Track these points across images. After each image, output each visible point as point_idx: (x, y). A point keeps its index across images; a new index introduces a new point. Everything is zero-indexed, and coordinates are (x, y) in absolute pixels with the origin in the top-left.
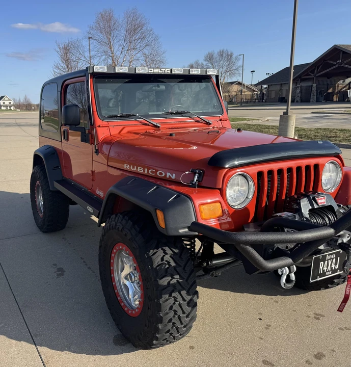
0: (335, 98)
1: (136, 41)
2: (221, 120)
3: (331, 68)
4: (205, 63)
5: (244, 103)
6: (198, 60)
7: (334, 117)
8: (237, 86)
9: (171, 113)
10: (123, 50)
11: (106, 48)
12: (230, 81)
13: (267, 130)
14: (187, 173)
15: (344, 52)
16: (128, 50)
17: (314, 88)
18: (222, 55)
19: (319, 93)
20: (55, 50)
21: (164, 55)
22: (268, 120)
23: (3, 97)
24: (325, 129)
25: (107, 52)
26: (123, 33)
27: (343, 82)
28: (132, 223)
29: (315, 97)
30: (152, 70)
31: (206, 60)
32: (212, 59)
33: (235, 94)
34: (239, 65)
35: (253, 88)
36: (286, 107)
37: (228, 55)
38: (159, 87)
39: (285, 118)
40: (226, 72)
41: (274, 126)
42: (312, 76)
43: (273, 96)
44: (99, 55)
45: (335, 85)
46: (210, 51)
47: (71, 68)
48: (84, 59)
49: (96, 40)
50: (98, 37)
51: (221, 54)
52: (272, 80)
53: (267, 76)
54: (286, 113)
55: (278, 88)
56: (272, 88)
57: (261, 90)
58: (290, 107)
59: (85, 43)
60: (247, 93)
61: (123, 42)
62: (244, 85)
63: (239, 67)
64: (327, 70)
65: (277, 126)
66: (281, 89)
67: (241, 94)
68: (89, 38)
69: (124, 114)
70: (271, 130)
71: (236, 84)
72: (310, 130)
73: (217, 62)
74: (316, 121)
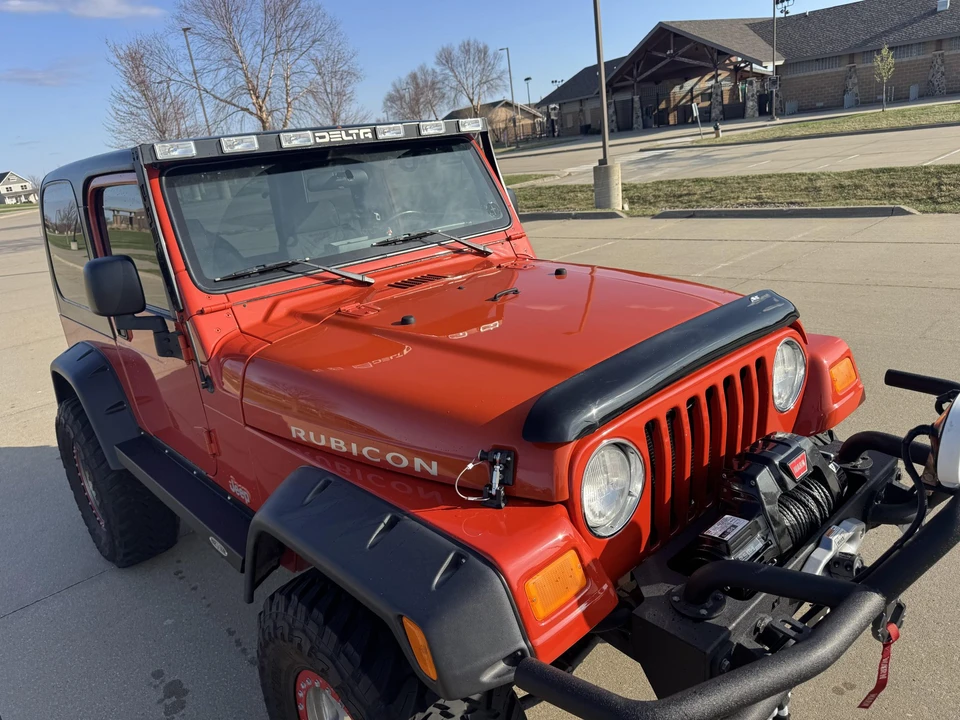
0: (672, 119)
1: (290, 33)
2: (509, 239)
3: (660, 65)
4: (438, 69)
5: (522, 141)
6: (425, 64)
7: (677, 156)
8: (504, 109)
9: (395, 242)
10: (266, 53)
11: (227, 52)
12: (490, 100)
13: (572, 194)
14: (470, 466)
15: (676, 35)
16: (276, 54)
17: (637, 105)
18: (468, 51)
19: (646, 113)
20: (108, 60)
21: (354, 60)
22: (570, 175)
23: (5, 174)
24: (669, 182)
25: (230, 59)
26: (258, 15)
27: (681, 88)
28: (335, 637)
29: (640, 119)
30: (324, 137)
31: (439, 62)
32: (452, 61)
33: (502, 125)
34: (502, 68)
35: (534, 111)
36: (601, 144)
37: (480, 51)
38: (352, 177)
39: (602, 170)
40: (480, 83)
41: (582, 186)
42: (631, 82)
43: (570, 124)
44: (213, 67)
45: (669, 94)
46: (445, 46)
47: (155, 99)
48: (180, 79)
49: (199, 34)
50: (202, 26)
51: (466, 49)
52: (564, 94)
53: (554, 88)
54: (603, 162)
55: (576, 107)
56: (566, 109)
57: (548, 116)
58: (609, 143)
59: (176, 42)
60: (523, 122)
61: (262, 36)
62: (517, 107)
63: (503, 72)
64: (654, 70)
65: (589, 186)
66: (581, 110)
67: (515, 125)
68: (185, 30)
69: (268, 265)
70: (579, 195)
71: (503, 106)
72: (645, 186)
73: (461, 66)
74: (651, 167)
